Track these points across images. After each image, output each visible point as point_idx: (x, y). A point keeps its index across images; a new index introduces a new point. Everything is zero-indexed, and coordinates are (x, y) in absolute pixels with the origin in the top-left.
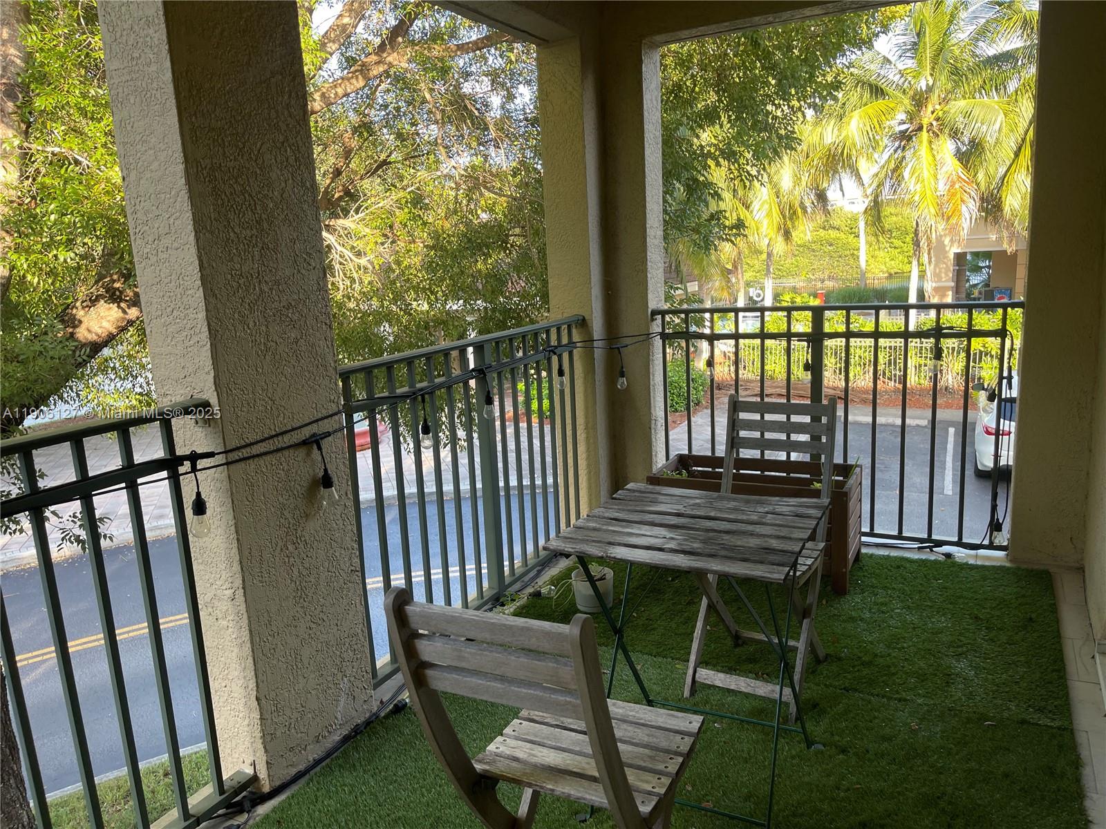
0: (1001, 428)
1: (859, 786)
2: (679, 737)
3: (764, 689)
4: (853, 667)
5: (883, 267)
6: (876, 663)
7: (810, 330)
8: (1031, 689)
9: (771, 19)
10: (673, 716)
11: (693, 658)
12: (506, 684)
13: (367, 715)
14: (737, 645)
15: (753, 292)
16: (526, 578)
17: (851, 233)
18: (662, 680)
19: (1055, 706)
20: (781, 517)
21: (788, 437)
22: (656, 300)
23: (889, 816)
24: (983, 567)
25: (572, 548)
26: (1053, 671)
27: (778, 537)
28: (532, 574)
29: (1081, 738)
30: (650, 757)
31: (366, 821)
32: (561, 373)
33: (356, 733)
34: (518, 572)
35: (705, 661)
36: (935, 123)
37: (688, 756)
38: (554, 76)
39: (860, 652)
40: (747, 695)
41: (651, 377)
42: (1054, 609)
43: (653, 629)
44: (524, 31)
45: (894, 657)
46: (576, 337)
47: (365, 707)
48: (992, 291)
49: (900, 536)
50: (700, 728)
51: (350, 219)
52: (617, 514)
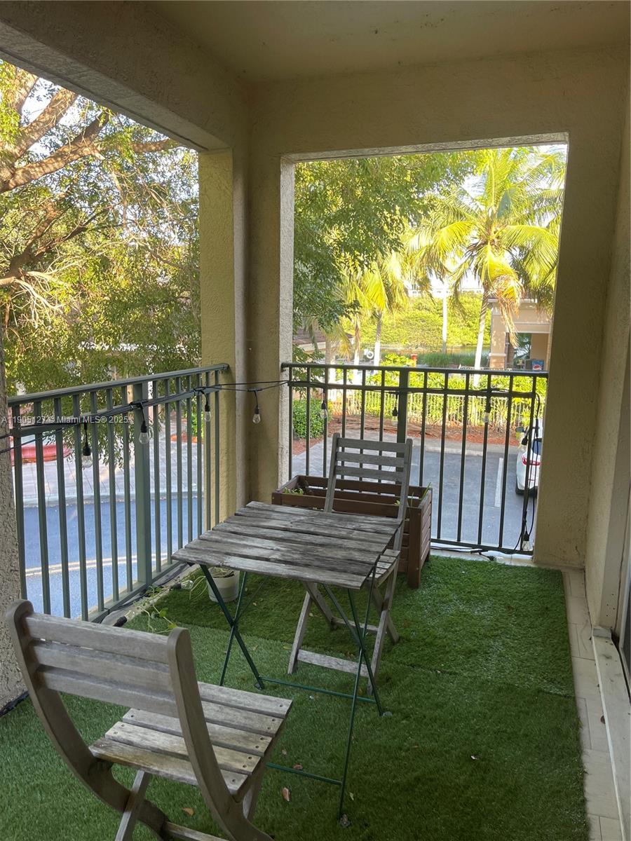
0: (531, 459)
1: (416, 747)
2: (270, 719)
3: (349, 666)
4: (419, 647)
5: (459, 339)
6: (436, 644)
7: (398, 386)
8: (546, 664)
9: (377, 151)
10: (267, 700)
11: (296, 641)
12: (114, 686)
13: (20, 693)
14: (332, 630)
15: (366, 352)
16: (171, 573)
17: (437, 314)
18: (272, 659)
19: (563, 678)
20: (364, 533)
21: (380, 468)
22: (285, 356)
23: (438, 771)
24: (515, 567)
25: (195, 558)
26: (562, 650)
27: (360, 550)
28: (176, 570)
29: (581, 704)
30: (244, 738)
31: (8, 788)
32: (207, 409)
33: (8, 710)
34: (163, 569)
35: (306, 644)
36: (496, 240)
37: (276, 736)
38: (212, 177)
39: (425, 635)
40: (337, 672)
41: (280, 414)
42: (563, 601)
43: (269, 616)
44: (188, 140)
45: (449, 639)
46: (222, 380)
47: (17, 687)
48: (531, 362)
49: (458, 543)
50: (288, 711)
51: (48, 273)
52: (238, 528)
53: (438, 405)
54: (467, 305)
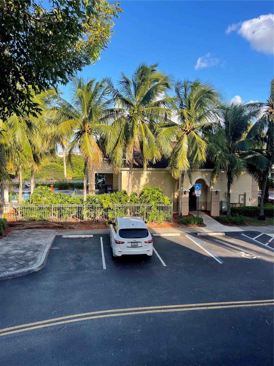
5: (71, 175)
17: (60, 164)
36: (89, 130)
54: (74, 160)
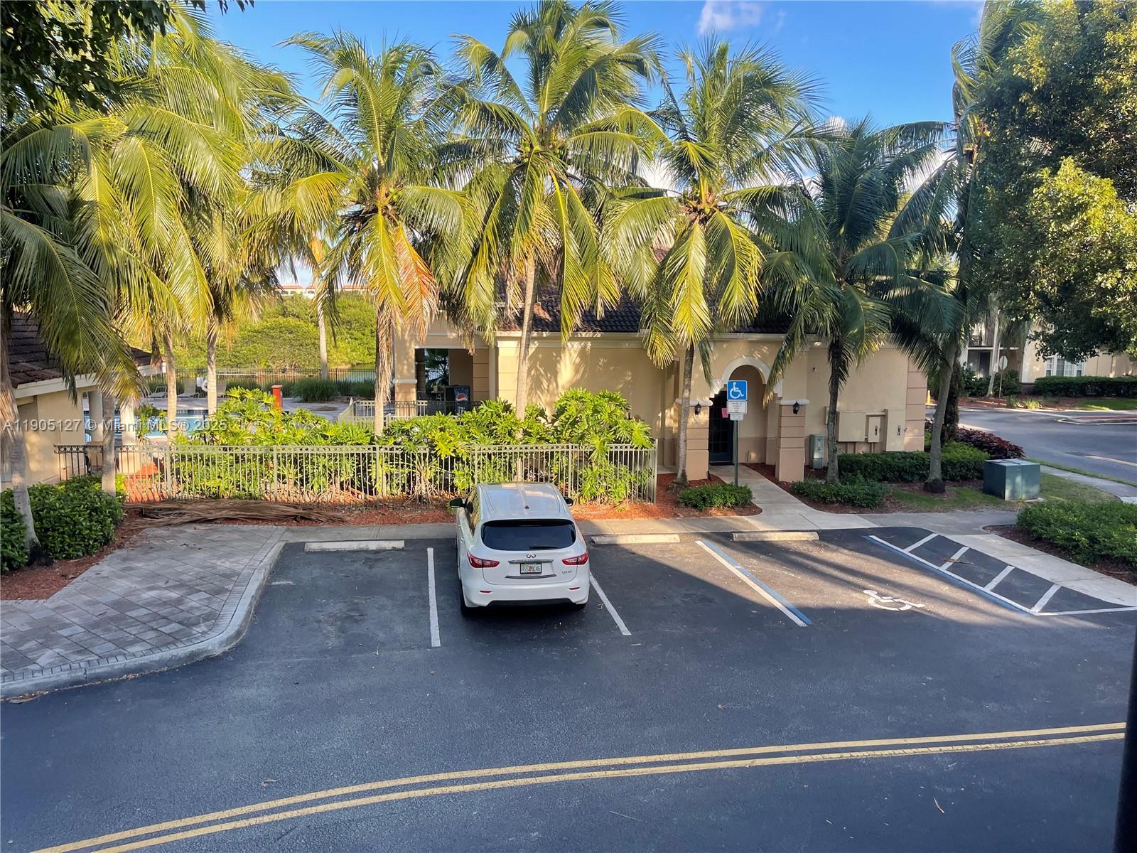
5: (345, 358)
17: (311, 322)
36: (390, 208)
53: (321, 468)
